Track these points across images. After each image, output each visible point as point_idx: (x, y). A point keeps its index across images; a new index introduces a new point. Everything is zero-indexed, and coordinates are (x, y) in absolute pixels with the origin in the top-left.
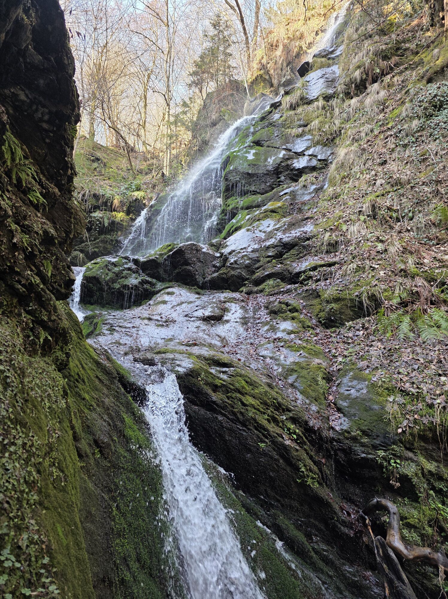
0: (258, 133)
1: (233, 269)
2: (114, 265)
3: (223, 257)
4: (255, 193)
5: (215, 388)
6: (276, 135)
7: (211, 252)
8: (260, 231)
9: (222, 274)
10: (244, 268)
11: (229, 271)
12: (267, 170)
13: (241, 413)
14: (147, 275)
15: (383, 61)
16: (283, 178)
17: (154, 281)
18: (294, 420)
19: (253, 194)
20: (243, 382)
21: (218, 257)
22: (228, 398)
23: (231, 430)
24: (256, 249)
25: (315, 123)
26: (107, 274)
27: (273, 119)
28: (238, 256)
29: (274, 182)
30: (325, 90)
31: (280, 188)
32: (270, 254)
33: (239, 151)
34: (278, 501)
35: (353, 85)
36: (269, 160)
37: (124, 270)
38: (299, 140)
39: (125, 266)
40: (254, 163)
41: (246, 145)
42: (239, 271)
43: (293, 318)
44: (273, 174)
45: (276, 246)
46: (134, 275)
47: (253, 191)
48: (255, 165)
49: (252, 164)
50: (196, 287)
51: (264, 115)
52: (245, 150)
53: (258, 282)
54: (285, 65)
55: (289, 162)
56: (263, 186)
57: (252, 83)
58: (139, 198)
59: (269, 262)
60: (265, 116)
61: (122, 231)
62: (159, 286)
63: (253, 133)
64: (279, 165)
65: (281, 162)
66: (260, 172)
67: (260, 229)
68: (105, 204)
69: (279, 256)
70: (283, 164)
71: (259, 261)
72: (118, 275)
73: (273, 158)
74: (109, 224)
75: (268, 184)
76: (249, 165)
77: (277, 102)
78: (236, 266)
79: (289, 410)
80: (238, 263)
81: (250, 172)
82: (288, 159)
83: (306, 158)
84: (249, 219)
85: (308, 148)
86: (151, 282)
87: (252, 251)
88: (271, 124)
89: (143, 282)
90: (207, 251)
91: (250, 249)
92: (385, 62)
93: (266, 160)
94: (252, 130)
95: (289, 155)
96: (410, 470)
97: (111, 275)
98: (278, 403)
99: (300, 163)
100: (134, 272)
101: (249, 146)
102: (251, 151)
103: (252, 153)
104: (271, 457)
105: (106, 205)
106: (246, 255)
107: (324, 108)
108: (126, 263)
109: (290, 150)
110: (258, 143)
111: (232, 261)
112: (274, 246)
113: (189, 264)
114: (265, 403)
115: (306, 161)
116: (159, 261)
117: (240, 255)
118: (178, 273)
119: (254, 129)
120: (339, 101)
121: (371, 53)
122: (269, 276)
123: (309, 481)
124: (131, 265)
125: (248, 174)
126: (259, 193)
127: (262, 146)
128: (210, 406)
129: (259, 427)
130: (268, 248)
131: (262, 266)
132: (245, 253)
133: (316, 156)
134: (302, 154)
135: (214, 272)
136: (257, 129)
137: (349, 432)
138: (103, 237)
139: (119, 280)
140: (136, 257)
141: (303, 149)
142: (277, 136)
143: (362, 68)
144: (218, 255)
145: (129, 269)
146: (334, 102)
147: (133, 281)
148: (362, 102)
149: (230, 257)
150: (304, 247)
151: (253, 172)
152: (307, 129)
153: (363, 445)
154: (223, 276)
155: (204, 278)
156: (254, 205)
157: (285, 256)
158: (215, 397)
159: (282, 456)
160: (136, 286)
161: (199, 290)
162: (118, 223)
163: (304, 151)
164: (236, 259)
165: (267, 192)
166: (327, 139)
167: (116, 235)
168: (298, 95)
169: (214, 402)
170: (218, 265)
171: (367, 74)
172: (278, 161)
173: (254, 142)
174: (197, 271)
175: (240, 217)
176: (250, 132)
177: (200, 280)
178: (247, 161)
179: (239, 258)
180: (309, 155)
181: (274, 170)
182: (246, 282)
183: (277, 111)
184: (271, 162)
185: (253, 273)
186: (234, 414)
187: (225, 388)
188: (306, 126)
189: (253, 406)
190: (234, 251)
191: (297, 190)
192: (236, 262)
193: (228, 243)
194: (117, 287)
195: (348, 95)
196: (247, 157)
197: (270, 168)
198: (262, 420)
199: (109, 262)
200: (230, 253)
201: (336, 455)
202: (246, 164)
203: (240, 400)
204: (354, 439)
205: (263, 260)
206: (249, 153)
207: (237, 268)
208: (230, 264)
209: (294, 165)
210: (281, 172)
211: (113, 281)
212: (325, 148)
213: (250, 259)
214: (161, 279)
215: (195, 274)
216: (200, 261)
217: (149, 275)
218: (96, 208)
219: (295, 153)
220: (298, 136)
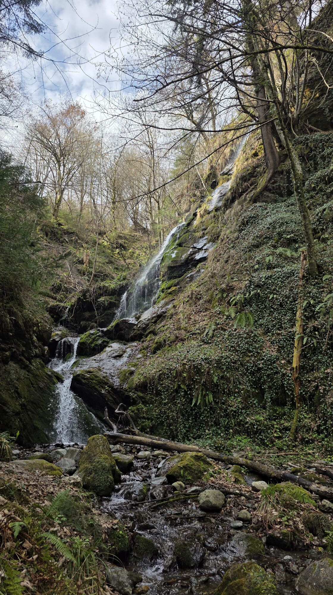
0: (181, 238)
4: (175, 277)
5: (85, 379)
7: (133, 322)
9: (135, 333)
11: (137, 331)
12: (182, 263)
13: (91, 385)
14: (107, 337)
15: (244, 183)
16: (190, 266)
17: (108, 340)
20: (94, 377)
22: (88, 381)
23: (87, 390)
25: (209, 228)
26: (89, 340)
27: (193, 224)
29: (185, 269)
31: (187, 273)
32: (153, 321)
33: (168, 253)
35: (229, 201)
37: (96, 337)
38: (201, 240)
39: (98, 334)
40: (175, 259)
41: (173, 247)
44: (185, 264)
48: (175, 261)
49: (174, 261)
50: (123, 341)
51: (189, 222)
52: (172, 251)
53: (146, 336)
55: (193, 256)
56: (179, 273)
63: (179, 238)
64: (188, 258)
66: (178, 264)
69: (155, 322)
70: (190, 258)
72: (94, 340)
73: (185, 255)
74: (108, 304)
75: (181, 272)
76: (172, 261)
77: (196, 213)
78: (140, 329)
79: (108, 384)
81: (172, 265)
82: (193, 254)
83: (203, 251)
85: (205, 245)
87: (148, 320)
93: (181, 256)
94: (178, 236)
95: (193, 251)
98: (105, 382)
99: (198, 257)
100: (101, 337)
101: (175, 248)
102: (175, 251)
103: (175, 253)
104: (97, 397)
105: (106, 293)
106: (144, 323)
107: (215, 216)
109: (195, 248)
110: (180, 245)
116: (111, 329)
118: (118, 335)
120: (222, 212)
124: (100, 334)
125: (171, 267)
126: (178, 277)
127: (182, 247)
128: (82, 384)
130: (153, 318)
131: (149, 328)
132: (145, 321)
133: (208, 250)
134: (200, 249)
136: (181, 235)
137: (126, 389)
138: (105, 312)
139: (94, 342)
141: (202, 245)
142: (190, 239)
144: (136, 323)
146: (219, 213)
148: (230, 213)
149: (139, 324)
151: (174, 265)
152: (206, 232)
153: (127, 392)
157: (157, 322)
159: (101, 396)
160: (100, 344)
162: (113, 303)
163: (203, 247)
166: (215, 238)
167: (113, 310)
168: (204, 208)
170: (135, 329)
171: (235, 193)
172: (187, 257)
173: (177, 245)
174: (125, 333)
176: (177, 238)
177: (127, 337)
178: (171, 258)
180: (205, 250)
181: (186, 262)
182: (142, 336)
183: (194, 220)
184: (184, 257)
185: (146, 331)
186: (88, 386)
188: (205, 229)
189: (94, 383)
190: (141, 321)
191: (194, 275)
192: (140, 326)
193: (142, 317)
194: (93, 346)
195: (226, 208)
196: (172, 256)
197: (183, 261)
199: (90, 333)
201: (120, 396)
202: (170, 261)
203: (91, 382)
205: (150, 324)
209: (195, 258)
210: (189, 263)
212: (213, 243)
216: (127, 328)
219: (198, 249)
220: (200, 237)
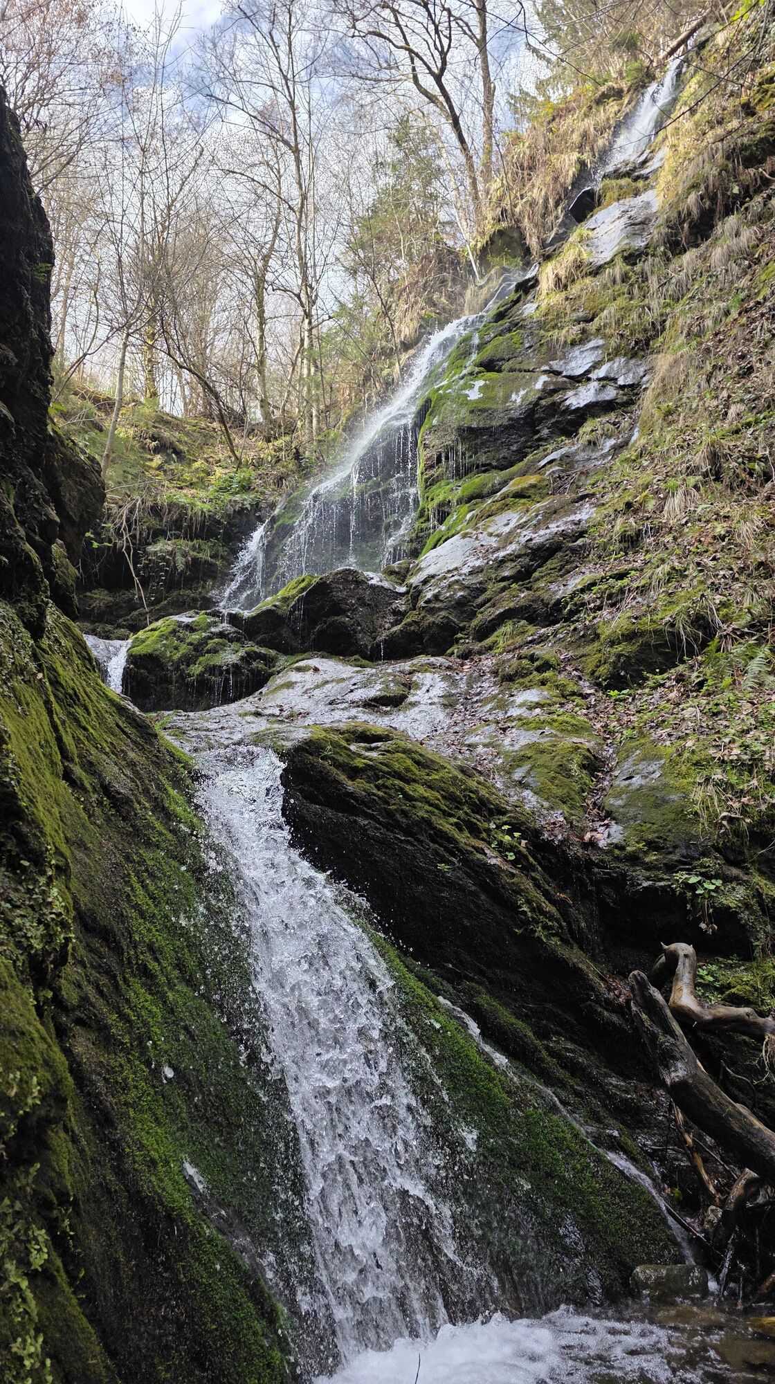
0: (489, 347)
1: (432, 611)
2: (190, 628)
3: (412, 591)
4: (487, 468)
5: (354, 773)
6: (527, 345)
7: (386, 584)
8: (491, 535)
9: (410, 624)
10: (453, 607)
11: (423, 617)
12: (510, 419)
13: (404, 813)
14: (258, 643)
15: (747, 167)
16: (546, 431)
17: (273, 652)
19: (484, 472)
20: (409, 762)
21: (402, 595)
22: (378, 787)
23: (383, 842)
24: (479, 567)
25: (609, 313)
26: (176, 648)
27: (522, 314)
28: (442, 584)
29: (526, 442)
30: (627, 241)
31: (540, 451)
32: (506, 574)
33: (449, 387)
34: (482, 973)
35: (686, 225)
36: (514, 397)
37: (210, 638)
38: (576, 352)
39: (213, 630)
40: (481, 406)
41: (465, 372)
42: (443, 613)
43: (543, 683)
44: (523, 425)
45: (519, 556)
46: (232, 645)
47: (483, 465)
48: (483, 411)
49: (477, 410)
50: (357, 657)
51: (502, 309)
52: (462, 382)
53: (484, 632)
54: (551, 202)
55: (557, 398)
56: (504, 453)
57: (484, 249)
58: (248, 506)
59: (503, 589)
60: (506, 310)
61: (214, 578)
62: (282, 660)
63: (480, 348)
64: (536, 404)
65: (540, 398)
66: (495, 423)
67: (490, 530)
68: (177, 524)
69: (523, 576)
70: (543, 402)
71: (483, 590)
72: (199, 648)
73: (522, 393)
74: (187, 564)
75: (514, 448)
76: (472, 412)
77: (529, 280)
78: (437, 605)
79: (503, 813)
80: (441, 598)
81: (474, 425)
82: (554, 391)
83: (594, 385)
84: (471, 519)
85: (596, 365)
86: (265, 655)
87: (471, 573)
88: (516, 325)
89: (249, 657)
90: (380, 584)
91: (466, 570)
92: (752, 171)
93: (507, 397)
94: (476, 341)
95: (555, 383)
96: (734, 897)
97: (184, 649)
98: (479, 799)
99: (580, 398)
100: (231, 641)
101: (471, 374)
102: (476, 383)
103: (476, 388)
104: (462, 889)
105: (179, 528)
106: (457, 581)
107: (625, 277)
108: (215, 624)
109: (558, 373)
110: (489, 366)
111: (429, 595)
112: (513, 558)
113: (342, 612)
114: (450, 797)
115: (592, 391)
116: (280, 612)
117: (445, 583)
118: (321, 632)
119: (481, 338)
120: (657, 260)
121: (719, 156)
122: (505, 617)
123: (539, 932)
124: (225, 626)
125: (470, 429)
126: (496, 468)
127: (499, 371)
128: (345, 802)
129: (440, 837)
130: (502, 563)
131: (489, 600)
132: (456, 578)
133: (615, 380)
134: (584, 378)
135: (393, 625)
136: (487, 338)
137: (622, 848)
138: (175, 593)
139: (201, 659)
140: (235, 610)
141: (586, 367)
142: (530, 347)
143: (703, 187)
144: (403, 589)
145: (221, 635)
146: (645, 265)
147: (230, 656)
148: (704, 258)
149: (426, 588)
150: (574, 551)
151: (481, 425)
152: (592, 326)
153: (649, 867)
154: (412, 628)
155: (375, 639)
156: (485, 491)
157: (536, 574)
158: (353, 786)
159: (483, 887)
160: (235, 666)
161: (362, 660)
162: (206, 563)
163: (588, 371)
164: (437, 591)
165: (512, 464)
166: (637, 343)
167: (203, 587)
168: (571, 258)
169: (351, 795)
170: (403, 608)
171: (713, 198)
172: (533, 398)
173: (481, 365)
174: (359, 624)
175: (455, 517)
176: (471, 347)
177: (365, 640)
178: (466, 403)
179: (443, 588)
180: (599, 380)
181: (526, 417)
182: (460, 635)
183: (530, 297)
184: (519, 400)
185: (473, 615)
186: (390, 814)
187: (371, 772)
188: (589, 319)
189: (426, 800)
190: (433, 577)
191: (576, 453)
192: (436, 597)
193: (423, 565)
194: (198, 672)
195: (675, 247)
196: (467, 396)
197: (515, 414)
198: (446, 825)
199: (180, 624)
200: (425, 582)
201: (599, 892)
202: (464, 412)
203: (401, 790)
204: (634, 859)
205: (492, 588)
206: (472, 387)
207: (440, 609)
208: (425, 602)
209: (567, 403)
210: (541, 420)
211: (189, 660)
212: (633, 361)
213: (465, 588)
214: (288, 650)
215: (354, 630)
216: (364, 604)
217: (260, 644)
218: (157, 534)
219: (569, 377)
220: (573, 343)
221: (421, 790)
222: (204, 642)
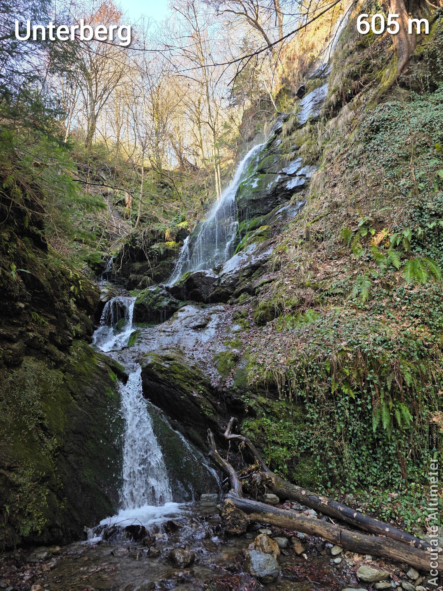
0: (262, 162)
1: (223, 287)
2: (154, 293)
3: (219, 278)
4: (259, 215)
5: (162, 372)
7: (213, 276)
8: (247, 254)
9: (217, 292)
10: (229, 286)
11: (221, 289)
12: (267, 195)
13: (173, 383)
14: (175, 297)
15: (355, 80)
16: (280, 199)
17: (177, 301)
18: (203, 384)
20: (176, 367)
21: (217, 279)
22: (167, 376)
23: (168, 391)
24: (238, 271)
25: (304, 146)
26: (149, 300)
27: (275, 145)
28: (227, 277)
29: (273, 203)
31: (276, 208)
32: (245, 274)
33: (247, 181)
34: (193, 423)
35: (332, 107)
36: (268, 185)
37: (159, 296)
38: (292, 164)
39: (161, 293)
40: (257, 190)
41: (252, 175)
43: (241, 322)
44: (272, 197)
45: (249, 268)
46: (166, 299)
47: (258, 213)
48: (257, 192)
49: (256, 192)
50: (202, 303)
51: (270, 142)
52: (251, 179)
53: (237, 296)
55: (283, 185)
56: (266, 208)
58: (184, 227)
59: (244, 280)
61: (174, 256)
62: (181, 304)
63: (259, 163)
64: (276, 188)
65: (277, 186)
66: (262, 197)
67: (248, 252)
68: (160, 236)
69: (249, 276)
70: (279, 187)
71: (238, 280)
72: (156, 300)
73: (271, 183)
74: (164, 252)
75: (269, 206)
76: (253, 193)
78: (224, 285)
79: (201, 379)
80: (226, 282)
81: (254, 198)
82: (283, 182)
83: (297, 178)
84: (247, 241)
85: (299, 169)
87: (235, 273)
88: (273, 152)
89: (171, 303)
90: (210, 275)
92: (356, 82)
93: (266, 186)
94: (258, 160)
95: (283, 179)
96: (252, 403)
97: (151, 300)
98: (195, 376)
99: (291, 185)
100: (166, 297)
101: (255, 175)
102: (256, 179)
103: (256, 182)
104: (187, 403)
105: (161, 238)
106: (231, 277)
107: (310, 131)
108: (161, 291)
109: (285, 174)
110: (261, 171)
112: (247, 268)
113: (197, 287)
114: (187, 377)
115: (296, 181)
118: (191, 294)
119: (260, 158)
120: (321, 123)
121: (345, 75)
122: (243, 291)
123: (206, 413)
124: (164, 292)
125: (253, 200)
126: (262, 214)
127: (265, 173)
128: (157, 380)
129: (182, 389)
130: (244, 270)
131: (240, 284)
132: (231, 275)
133: (305, 175)
134: (294, 175)
135: (213, 290)
136: (262, 158)
137: (232, 388)
139: (157, 304)
140: (167, 286)
141: (295, 170)
142: (276, 162)
143: (337, 92)
144: (217, 277)
145: (163, 295)
146: (317, 125)
147: (165, 303)
148: (336, 123)
149: (222, 278)
150: (263, 267)
151: (257, 198)
152: (298, 152)
153: (237, 393)
155: (208, 296)
156: (257, 225)
157: (253, 275)
158: (160, 376)
159: (193, 402)
160: (166, 306)
161: (204, 305)
162: (171, 250)
163: (295, 172)
164: (225, 280)
165: (269, 212)
166: (313, 159)
167: (171, 259)
168: (292, 122)
169: (159, 379)
170: (216, 285)
171: (342, 96)
172: (275, 186)
173: (258, 171)
174: (203, 291)
175: (245, 238)
176: (256, 163)
177: (205, 296)
178: (252, 189)
179: (227, 279)
180: (299, 176)
181: (273, 193)
182: (231, 296)
183: (279, 137)
184: (270, 187)
185: (235, 289)
186: (170, 384)
187: (165, 372)
188: (298, 149)
189: (179, 379)
190: (224, 274)
191: (287, 209)
192: (224, 282)
193: (224, 267)
194: (156, 309)
195: (328, 116)
197: (269, 193)
198: (184, 386)
199: (150, 291)
200: (222, 276)
201: (226, 400)
202: (251, 192)
203: (173, 377)
204: (234, 391)
205: (241, 279)
207: (225, 287)
208: (222, 284)
209: (287, 187)
210: (278, 194)
211: (153, 304)
212: (312, 167)
213: (233, 279)
214: (182, 300)
215: (201, 293)
216: (204, 284)
218: (154, 241)
219: (289, 175)
220: (291, 160)
221: (179, 376)
222: (158, 297)
